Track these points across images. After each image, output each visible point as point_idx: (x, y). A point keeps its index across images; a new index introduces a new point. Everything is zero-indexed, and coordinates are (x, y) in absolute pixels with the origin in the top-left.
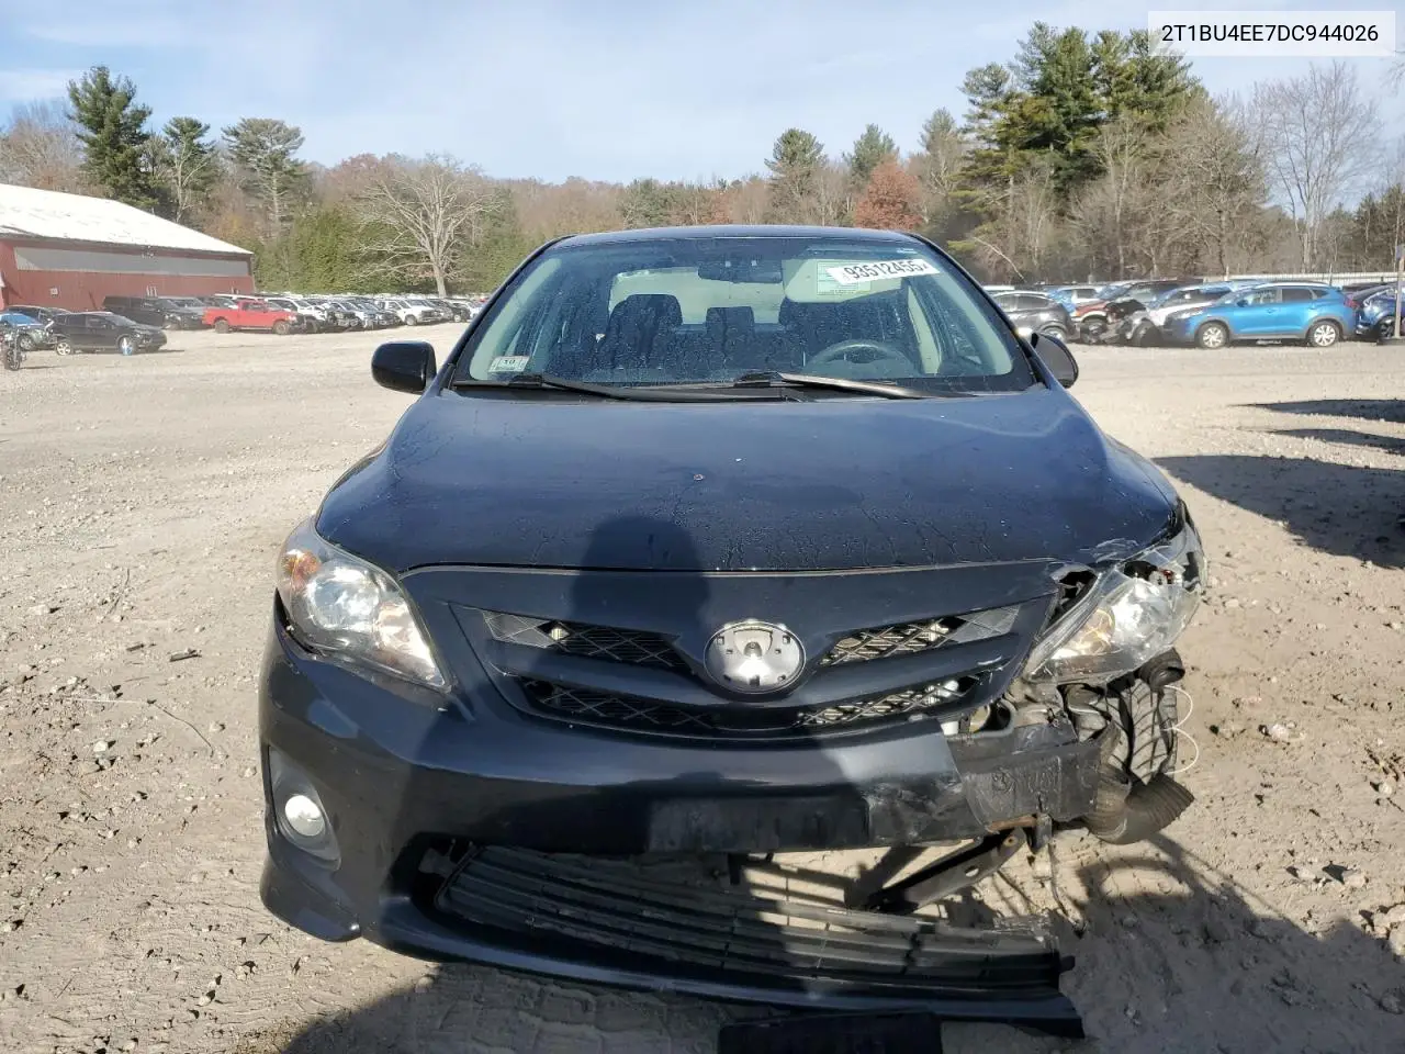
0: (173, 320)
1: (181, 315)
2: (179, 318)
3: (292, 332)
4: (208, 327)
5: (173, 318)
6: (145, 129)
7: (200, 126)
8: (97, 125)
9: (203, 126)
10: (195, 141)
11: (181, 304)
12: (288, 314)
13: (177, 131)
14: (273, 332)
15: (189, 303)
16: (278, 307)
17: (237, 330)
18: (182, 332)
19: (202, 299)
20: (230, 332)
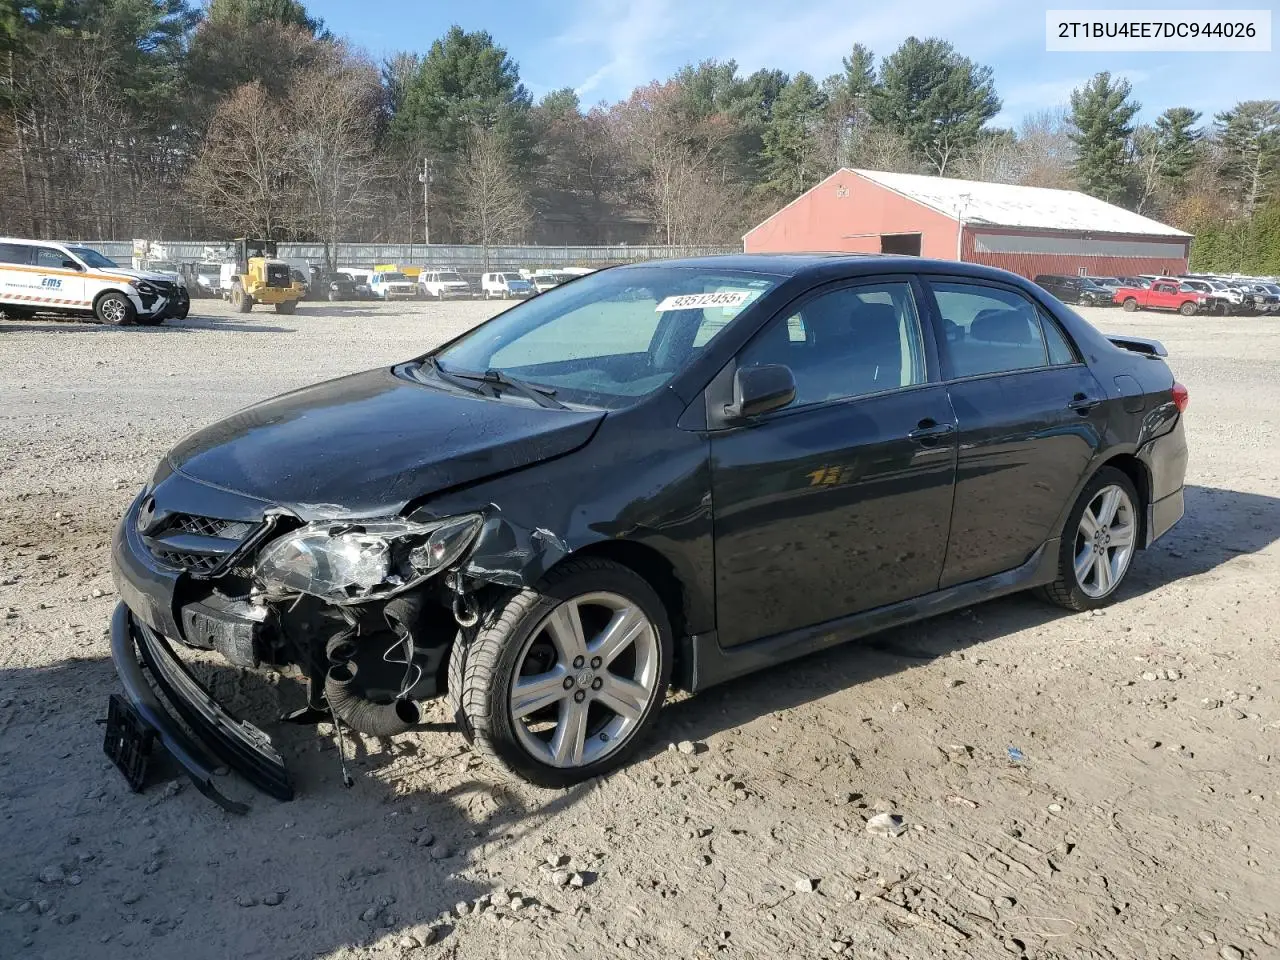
0: (1087, 298)
1: (1097, 293)
2: (1093, 296)
3: (1197, 313)
4: (1117, 305)
5: (1089, 295)
6: (1131, 123)
7: (1192, 114)
8: (1086, 126)
9: (1196, 113)
10: (1185, 130)
11: (1100, 284)
12: (1198, 296)
13: (1168, 121)
14: (1178, 312)
15: (1109, 283)
16: (1190, 289)
17: (1145, 309)
18: (1095, 308)
19: (1122, 280)
20: (1135, 310)
